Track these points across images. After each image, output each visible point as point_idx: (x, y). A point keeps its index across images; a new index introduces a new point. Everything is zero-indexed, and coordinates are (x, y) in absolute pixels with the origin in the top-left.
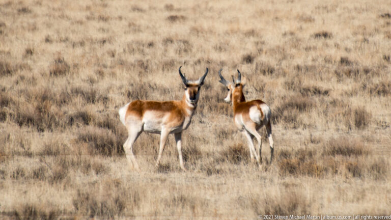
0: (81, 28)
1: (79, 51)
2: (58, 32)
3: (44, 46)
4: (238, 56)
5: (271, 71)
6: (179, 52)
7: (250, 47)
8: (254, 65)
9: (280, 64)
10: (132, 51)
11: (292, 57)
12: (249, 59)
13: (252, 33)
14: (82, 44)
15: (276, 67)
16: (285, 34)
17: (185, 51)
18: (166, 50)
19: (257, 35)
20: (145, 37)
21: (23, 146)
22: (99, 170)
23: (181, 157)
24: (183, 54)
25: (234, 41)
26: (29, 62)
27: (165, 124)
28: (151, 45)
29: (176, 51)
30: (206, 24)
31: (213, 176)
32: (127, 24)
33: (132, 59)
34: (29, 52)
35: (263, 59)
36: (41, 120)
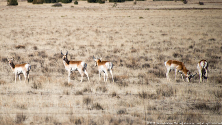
0: (136, 38)
1: (137, 45)
2: (129, 39)
3: (127, 43)
4: (187, 46)
5: (199, 51)
6: (168, 45)
7: (190, 43)
8: (194, 49)
9: (202, 49)
10: (154, 45)
11: (205, 46)
12: (191, 47)
13: (190, 39)
14: (138, 43)
15: (201, 50)
16: (200, 39)
17: (170, 45)
18: (164, 45)
19: (191, 39)
20: (156, 40)
21: (132, 74)
22: (158, 82)
23: (183, 78)
24: (170, 46)
25: (185, 41)
26: (123, 48)
27: (177, 68)
28: (159, 43)
29: (167, 45)
30: (174, 36)
31: (194, 84)
32: (149, 36)
33: (155, 47)
34: (122, 45)
35: (196, 47)
36: (134, 66)
